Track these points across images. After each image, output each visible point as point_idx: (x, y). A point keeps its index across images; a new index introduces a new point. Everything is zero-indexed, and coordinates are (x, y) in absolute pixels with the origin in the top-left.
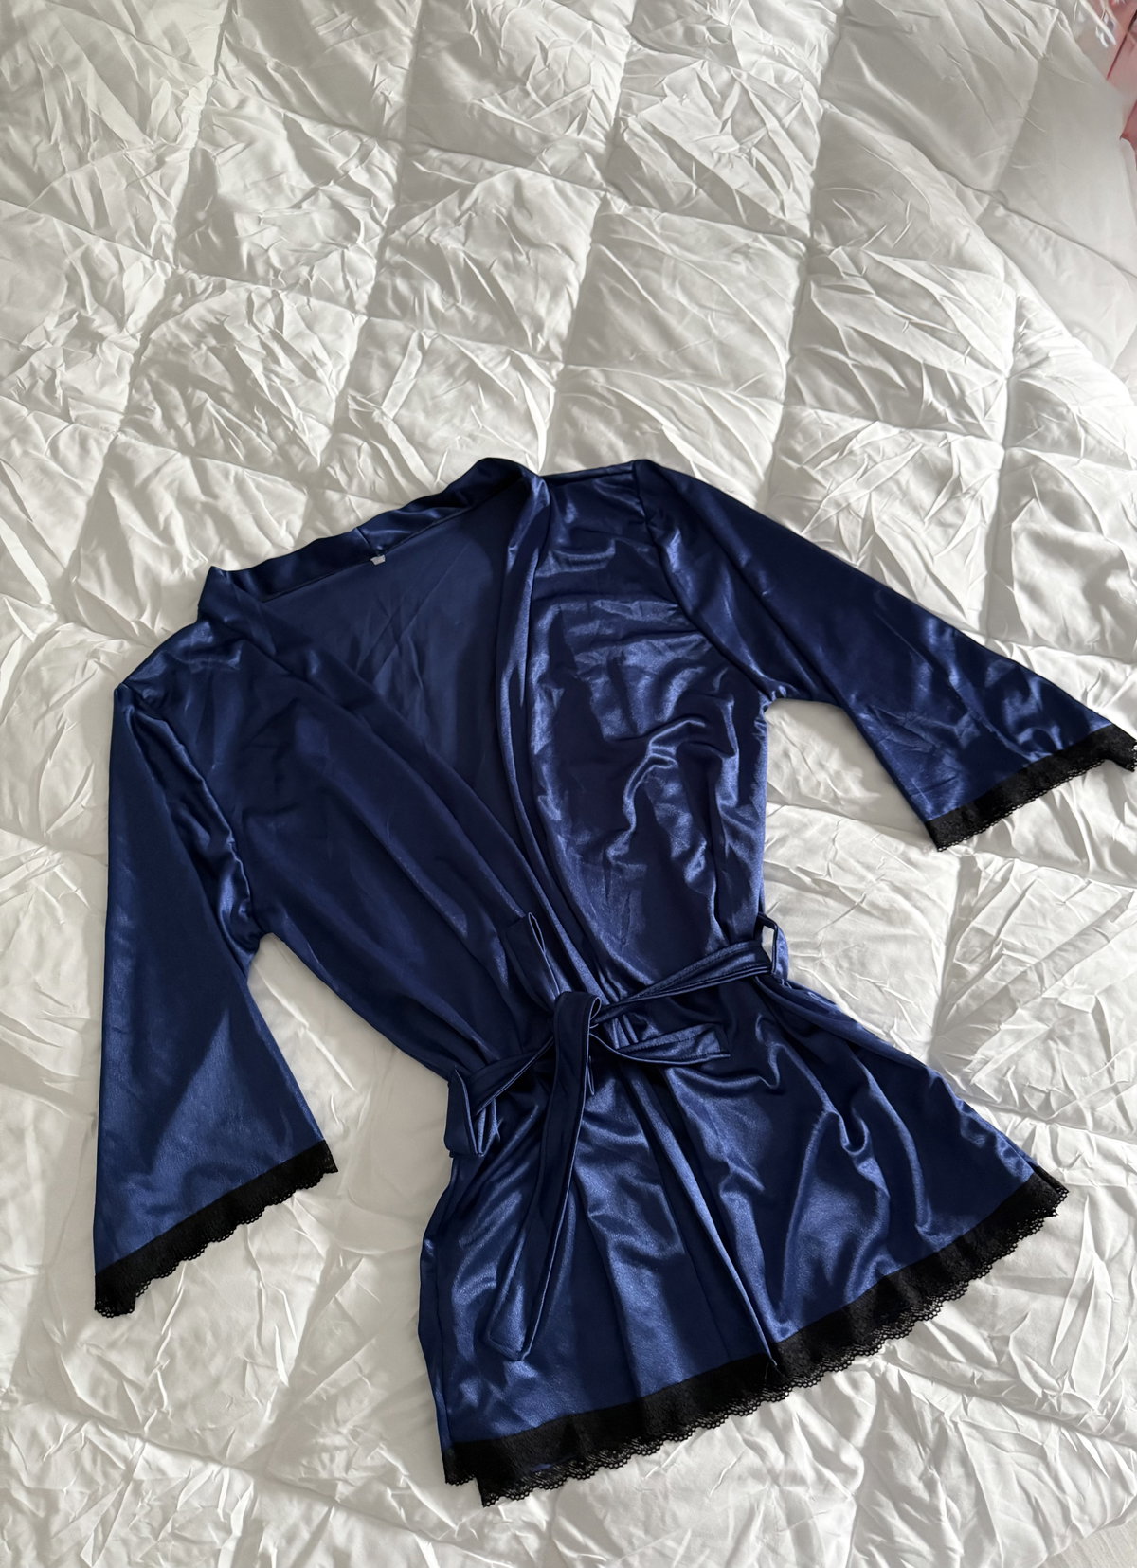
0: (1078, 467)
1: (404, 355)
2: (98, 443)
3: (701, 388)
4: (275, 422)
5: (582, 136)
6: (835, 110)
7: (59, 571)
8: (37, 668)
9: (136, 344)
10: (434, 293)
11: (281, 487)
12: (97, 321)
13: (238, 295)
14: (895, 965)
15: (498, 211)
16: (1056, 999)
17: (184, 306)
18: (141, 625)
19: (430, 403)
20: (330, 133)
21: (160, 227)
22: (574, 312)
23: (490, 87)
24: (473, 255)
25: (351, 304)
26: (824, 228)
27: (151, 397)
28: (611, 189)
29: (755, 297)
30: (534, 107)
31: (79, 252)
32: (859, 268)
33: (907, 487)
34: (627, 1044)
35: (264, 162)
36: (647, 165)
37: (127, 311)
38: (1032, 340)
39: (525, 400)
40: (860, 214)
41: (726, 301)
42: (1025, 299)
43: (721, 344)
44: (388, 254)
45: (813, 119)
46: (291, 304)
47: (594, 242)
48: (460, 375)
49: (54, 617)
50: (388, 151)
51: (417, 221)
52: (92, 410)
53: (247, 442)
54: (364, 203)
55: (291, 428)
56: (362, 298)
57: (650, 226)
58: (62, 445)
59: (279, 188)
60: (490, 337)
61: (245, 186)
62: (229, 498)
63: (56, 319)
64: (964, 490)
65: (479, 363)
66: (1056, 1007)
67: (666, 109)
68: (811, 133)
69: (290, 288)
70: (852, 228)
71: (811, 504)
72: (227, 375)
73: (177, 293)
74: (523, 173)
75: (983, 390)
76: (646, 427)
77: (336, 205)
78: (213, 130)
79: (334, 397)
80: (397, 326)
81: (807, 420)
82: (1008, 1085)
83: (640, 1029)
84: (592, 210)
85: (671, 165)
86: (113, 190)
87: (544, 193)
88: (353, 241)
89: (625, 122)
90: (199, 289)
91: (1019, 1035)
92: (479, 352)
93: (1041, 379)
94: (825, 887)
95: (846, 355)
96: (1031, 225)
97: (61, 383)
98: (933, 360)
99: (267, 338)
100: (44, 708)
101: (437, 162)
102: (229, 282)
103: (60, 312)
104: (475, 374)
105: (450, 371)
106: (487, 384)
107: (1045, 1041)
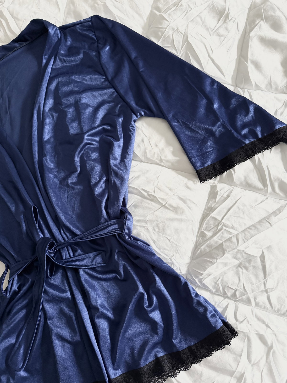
14: (176, 230)
16: (243, 251)
34: (69, 257)
66: (243, 254)
82: (218, 285)
83: (74, 251)
91: (226, 264)
94: (152, 197)
107: (237, 268)
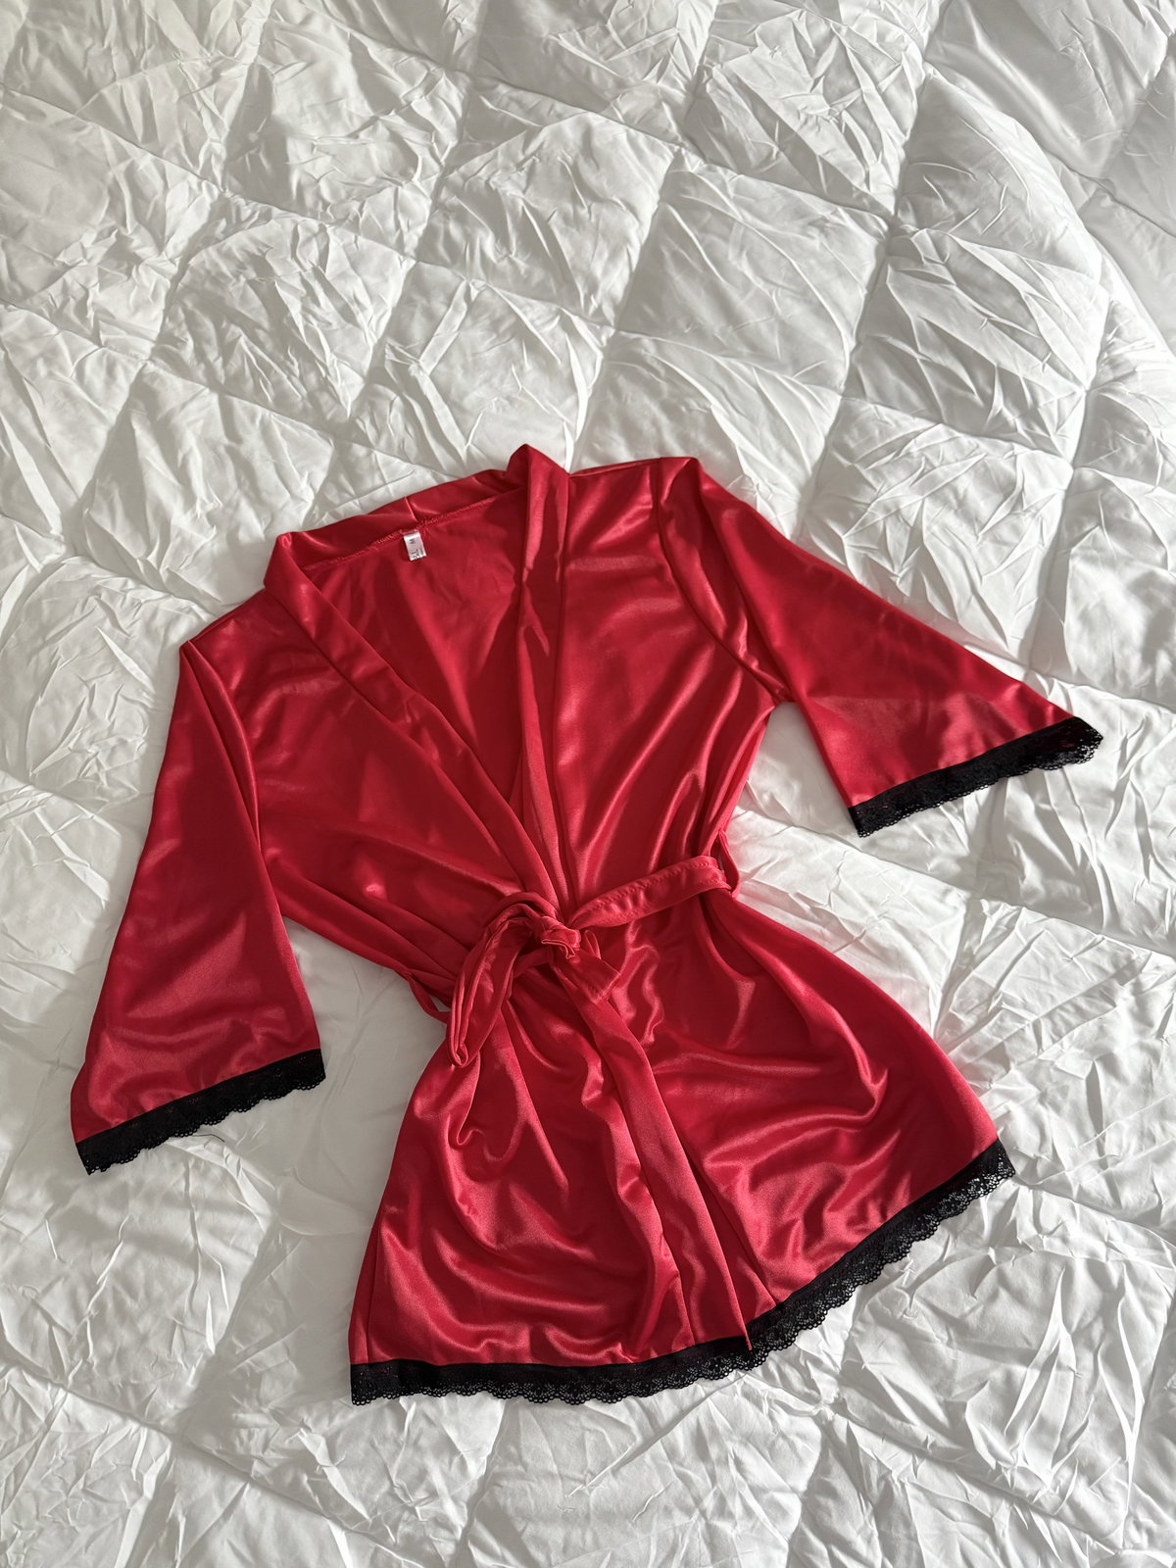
0: (1151, 495)
1: (449, 306)
2: (126, 370)
3: (756, 368)
4: (307, 366)
5: (661, 84)
6: (939, 77)
7: (73, 500)
8: (39, 600)
9: (174, 269)
10: (487, 241)
11: (307, 435)
12: (136, 242)
13: (283, 227)
15: (564, 159)
17: (227, 234)
18: (147, 564)
19: (470, 359)
20: (396, 59)
21: (210, 145)
22: (631, 274)
23: (569, 22)
24: (532, 205)
25: (400, 246)
26: (910, 206)
27: (184, 327)
28: (687, 144)
29: (825, 275)
30: (613, 47)
31: (123, 166)
32: (942, 256)
33: (965, 497)
35: (324, 85)
36: (727, 121)
37: (167, 233)
38: (1120, 350)
39: (569, 364)
40: (951, 194)
41: (794, 277)
42: (1119, 304)
43: (783, 323)
44: (444, 195)
45: (913, 85)
46: (338, 241)
47: (661, 200)
48: (505, 333)
49: (62, 549)
50: (456, 83)
51: (477, 161)
52: (123, 335)
53: (277, 385)
54: (425, 137)
55: (324, 374)
56: (412, 240)
57: (723, 187)
58: (88, 368)
59: (336, 113)
60: (540, 294)
61: (302, 109)
62: (253, 442)
63: (95, 236)
64: (1025, 507)
65: (526, 319)
67: (755, 60)
68: (908, 99)
69: (338, 223)
70: (940, 209)
71: (858, 506)
72: (264, 311)
73: (220, 218)
74: (595, 119)
75: (1059, 401)
76: (693, 404)
77: (396, 138)
78: (273, 45)
79: (371, 345)
80: (445, 274)
81: (864, 416)
84: (663, 166)
85: (753, 124)
86: (164, 102)
87: (615, 143)
88: (408, 177)
89: (709, 71)
90: (244, 217)
92: (528, 309)
93: (1124, 395)
95: (916, 350)
96: (1139, 219)
97: (93, 304)
98: (1008, 365)
99: (309, 276)
100: (40, 642)
101: (505, 100)
102: (276, 211)
103: (99, 228)
104: (521, 333)
105: (495, 325)
106: (532, 344)
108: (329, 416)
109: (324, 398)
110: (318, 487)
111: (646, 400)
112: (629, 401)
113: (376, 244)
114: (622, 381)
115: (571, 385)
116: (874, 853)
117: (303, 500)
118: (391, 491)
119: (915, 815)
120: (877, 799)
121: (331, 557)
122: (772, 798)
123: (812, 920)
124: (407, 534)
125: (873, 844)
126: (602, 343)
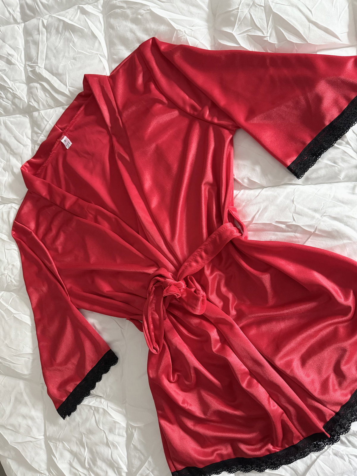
108: (21, 107)
109: (16, 101)
110: (30, 137)
111: (124, 23)
112: (118, 28)
113: (7, 26)
114: (112, 21)
115: (95, 37)
116: (310, 183)
117: (27, 145)
118: (51, 124)
119: (322, 155)
120: (300, 156)
121: (43, 163)
122: (249, 179)
123: (288, 231)
124: (62, 139)
125: (307, 179)
126: (100, 10)
